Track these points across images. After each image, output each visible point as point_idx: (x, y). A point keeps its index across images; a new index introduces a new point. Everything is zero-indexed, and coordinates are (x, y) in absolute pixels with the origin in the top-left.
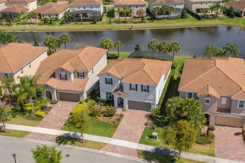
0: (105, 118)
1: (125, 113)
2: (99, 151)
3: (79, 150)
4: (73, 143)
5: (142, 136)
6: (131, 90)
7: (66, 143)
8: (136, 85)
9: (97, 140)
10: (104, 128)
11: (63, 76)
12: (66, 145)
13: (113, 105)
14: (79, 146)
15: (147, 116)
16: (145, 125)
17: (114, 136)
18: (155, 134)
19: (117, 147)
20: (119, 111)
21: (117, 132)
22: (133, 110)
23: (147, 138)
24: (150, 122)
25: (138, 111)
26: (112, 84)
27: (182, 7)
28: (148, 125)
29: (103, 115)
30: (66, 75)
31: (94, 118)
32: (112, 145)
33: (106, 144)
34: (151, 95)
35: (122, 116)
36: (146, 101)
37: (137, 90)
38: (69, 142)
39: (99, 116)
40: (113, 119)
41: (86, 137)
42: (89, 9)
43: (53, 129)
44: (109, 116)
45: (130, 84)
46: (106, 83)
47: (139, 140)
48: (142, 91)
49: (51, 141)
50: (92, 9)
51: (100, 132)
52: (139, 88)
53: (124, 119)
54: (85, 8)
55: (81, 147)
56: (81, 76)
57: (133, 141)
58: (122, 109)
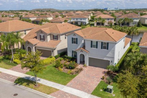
0: (66, 70)
1: (84, 69)
2: (48, 95)
3: (29, 92)
4: (28, 84)
5: (96, 88)
6: (91, 47)
7: (21, 84)
8: (97, 42)
9: (50, 86)
10: (62, 76)
11: (42, 37)
12: (21, 86)
13: (76, 62)
14: (32, 88)
15: (104, 72)
16: (102, 79)
17: (68, 84)
18: (110, 87)
19: (67, 95)
20: (80, 66)
21: (73, 81)
22: (92, 67)
23: (101, 90)
24: (107, 77)
25: (97, 68)
26: (77, 44)
27: (138, 21)
28: (105, 79)
29: (65, 67)
30: (44, 36)
31: (57, 69)
32: (63, 92)
33: (57, 90)
34: (110, 53)
35: (81, 70)
36: (105, 59)
37: (97, 48)
38: (25, 83)
39: (62, 68)
40: (73, 71)
41: (43, 82)
42: (80, 20)
43: (20, 72)
44: (70, 68)
45: (92, 42)
46: (72, 43)
47: (92, 91)
48: (102, 48)
49: (11, 81)
50: (81, 21)
51: (56, 79)
52: (99, 45)
53: (82, 72)
54: (77, 20)
55: (32, 89)
56: (55, 39)
57: (86, 92)
58: (83, 65)
